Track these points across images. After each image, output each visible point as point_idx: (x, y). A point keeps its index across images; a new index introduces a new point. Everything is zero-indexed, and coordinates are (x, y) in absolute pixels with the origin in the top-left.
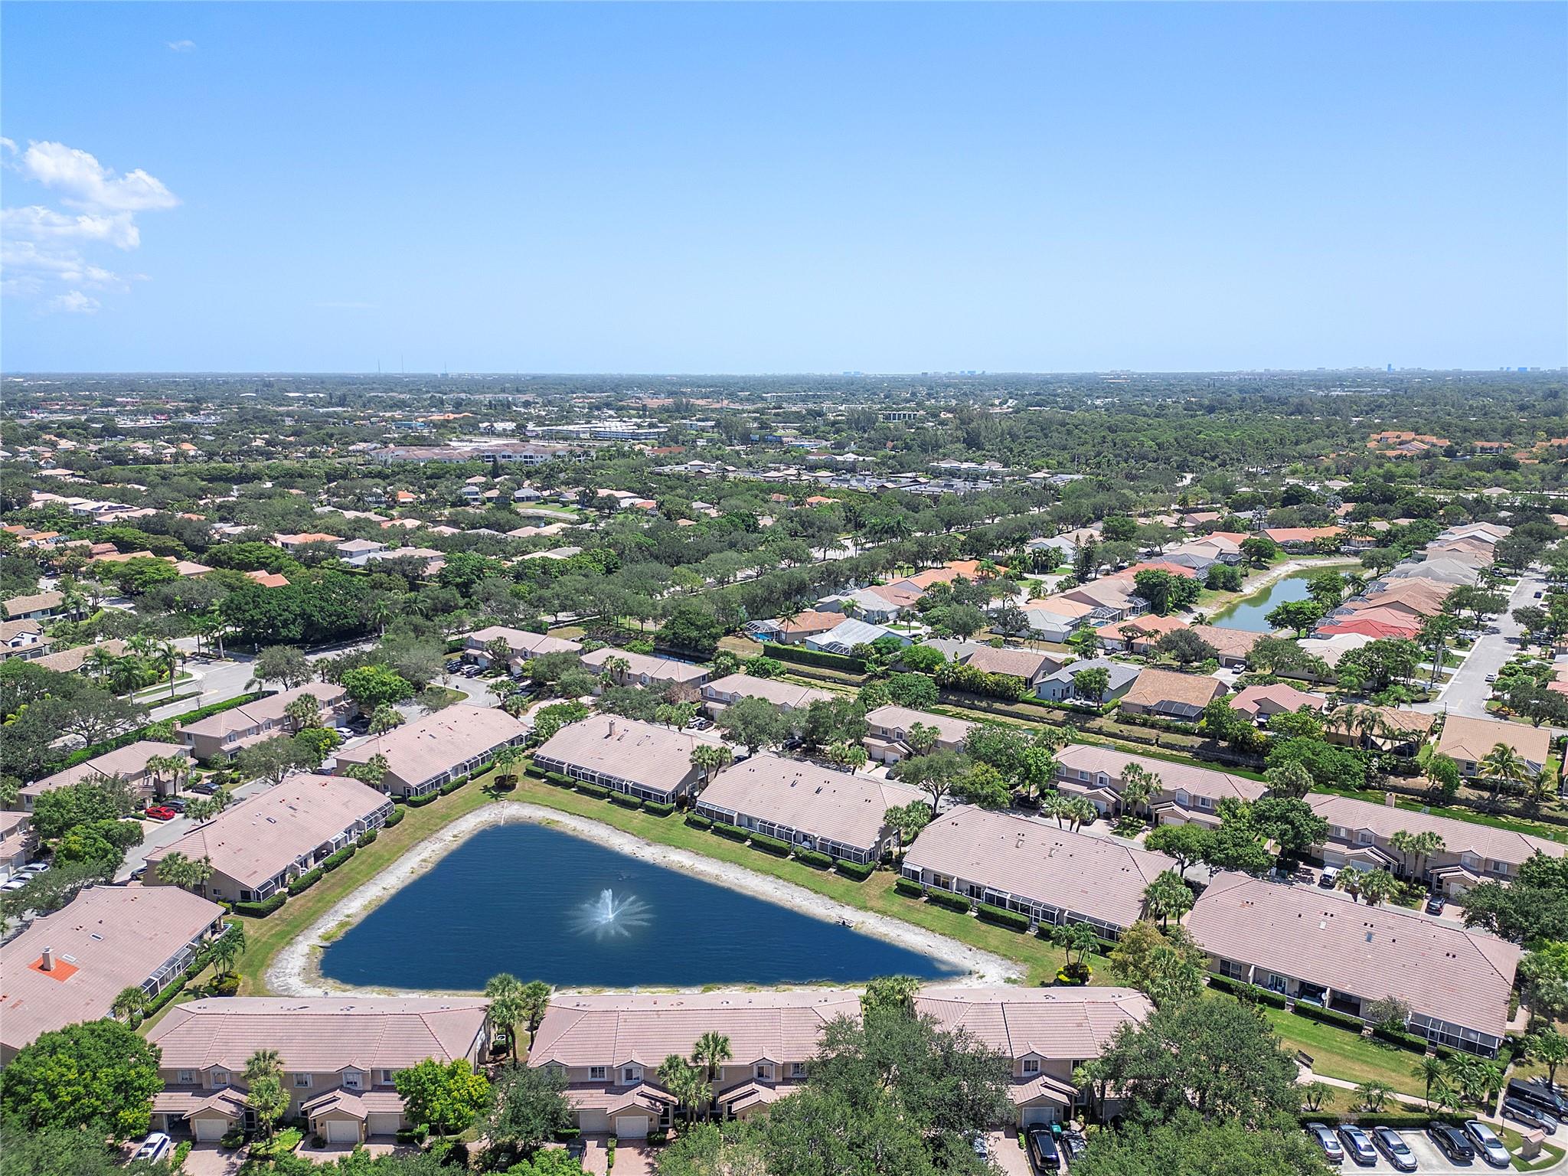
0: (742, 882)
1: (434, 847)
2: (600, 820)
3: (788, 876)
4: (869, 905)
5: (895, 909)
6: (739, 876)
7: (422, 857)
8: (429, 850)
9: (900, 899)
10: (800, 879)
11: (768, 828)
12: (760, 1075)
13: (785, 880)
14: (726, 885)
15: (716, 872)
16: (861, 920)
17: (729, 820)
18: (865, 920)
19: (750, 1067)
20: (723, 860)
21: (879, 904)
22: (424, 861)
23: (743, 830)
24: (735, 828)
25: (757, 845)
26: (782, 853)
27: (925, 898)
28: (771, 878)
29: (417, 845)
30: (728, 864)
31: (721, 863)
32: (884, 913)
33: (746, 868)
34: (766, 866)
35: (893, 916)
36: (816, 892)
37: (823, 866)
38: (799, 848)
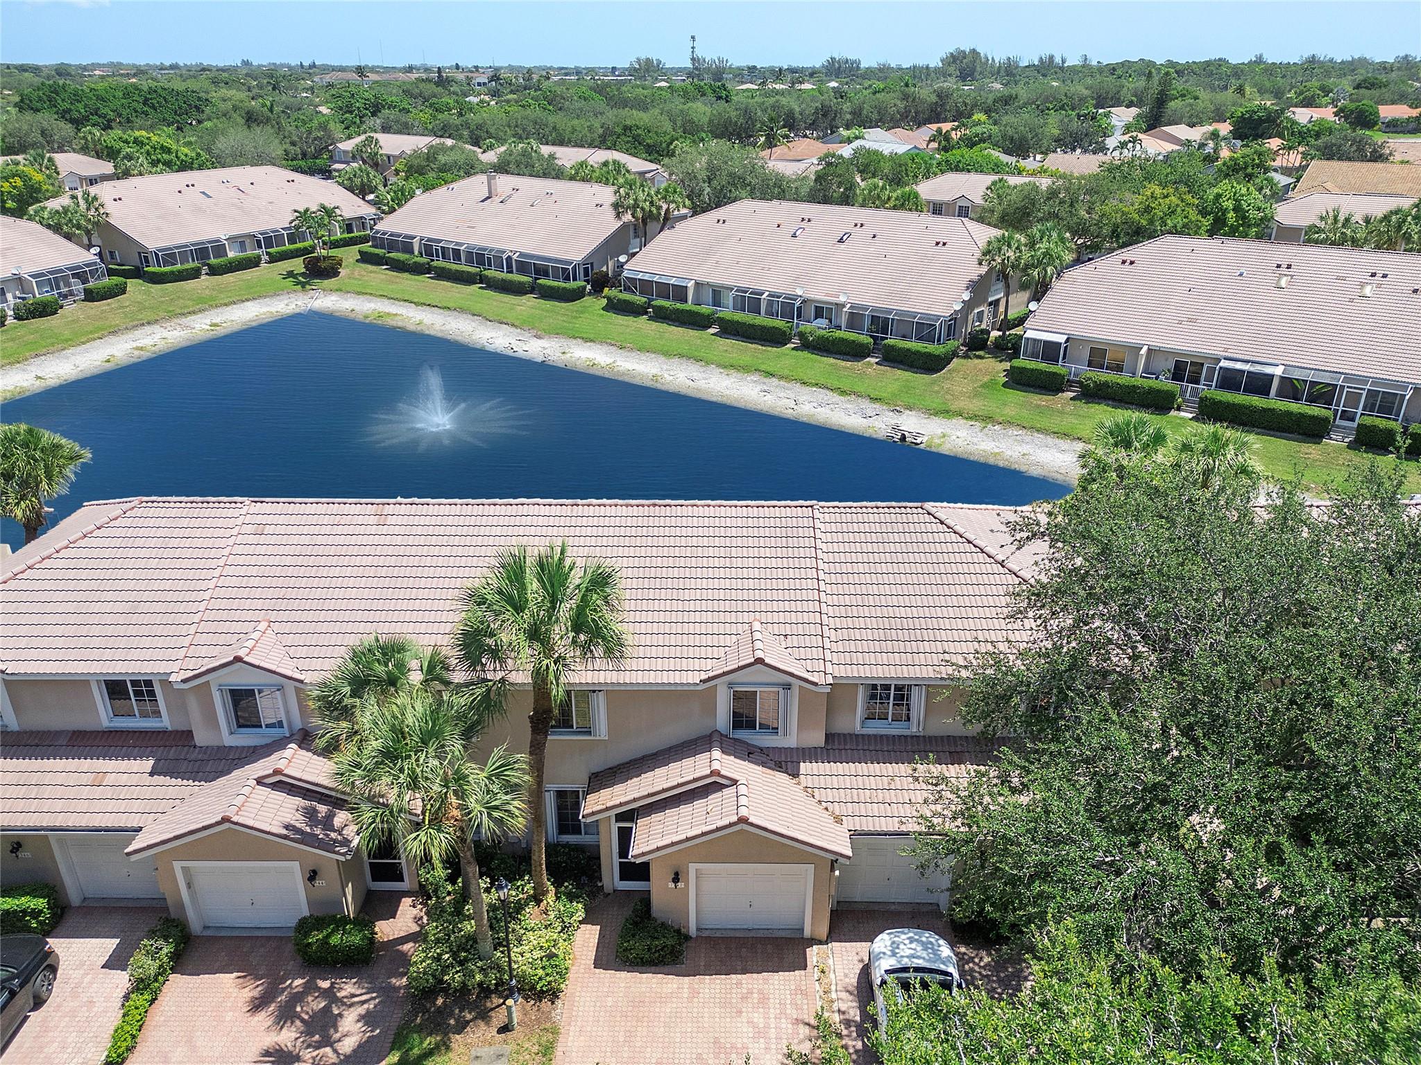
0: (702, 384)
1: (166, 334)
2: (461, 310)
3: (786, 372)
4: (953, 408)
5: (1010, 411)
6: (695, 375)
7: (138, 344)
8: (158, 336)
9: (1017, 397)
10: (810, 375)
11: (750, 301)
12: (743, 720)
13: (781, 378)
14: (671, 388)
15: (654, 371)
16: (939, 431)
17: (680, 293)
18: (948, 431)
19: (703, 694)
20: (667, 354)
21: (975, 405)
22: (141, 349)
23: (705, 309)
24: (689, 306)
25: (731, 330)
26: (774, 338)
27: (1072, 394)
28: (755, 377)
29: (135, 327)
30: (676, 360)
31: (662, 359)
32: (987, 419)
33: (707, 363)
34: (746, 359)
35: (1008, 423)
36: (843, 393)
37: (855, 352)
38: (806, 327)
